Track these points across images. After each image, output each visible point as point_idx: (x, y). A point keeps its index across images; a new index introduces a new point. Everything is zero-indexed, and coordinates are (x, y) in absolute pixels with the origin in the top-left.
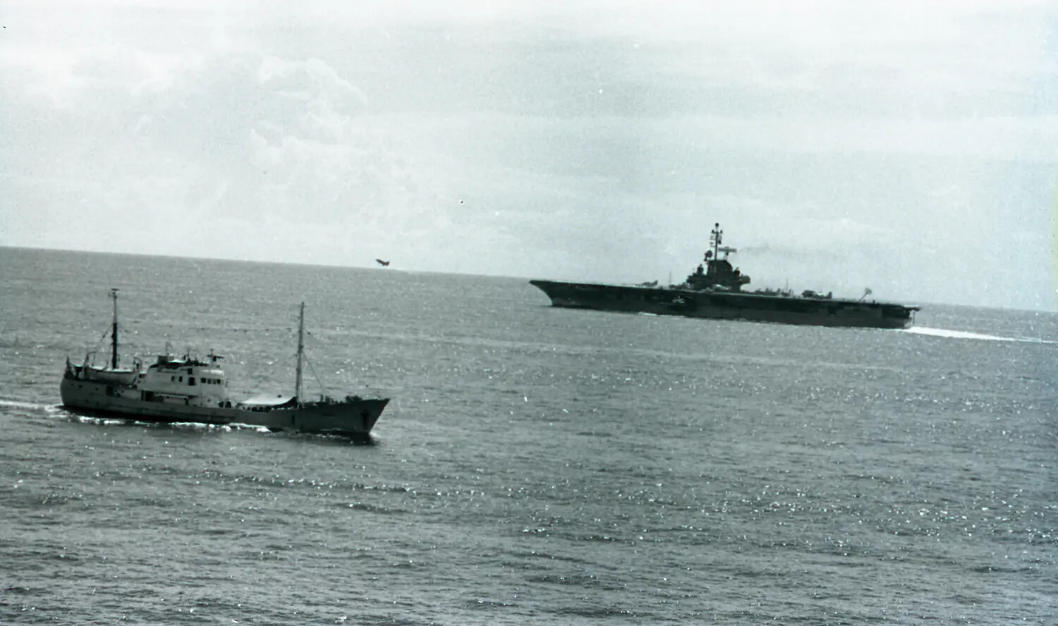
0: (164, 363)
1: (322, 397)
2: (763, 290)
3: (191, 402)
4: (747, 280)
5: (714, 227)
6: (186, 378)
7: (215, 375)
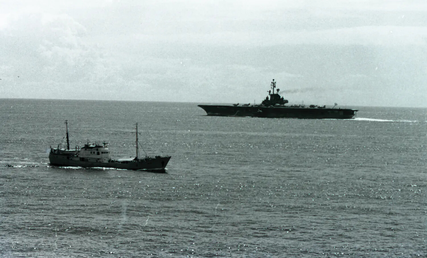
0: (87, 147)
1: (146, 156)
2: (294, 105)
3: (98, 161)
4: (287, 102)
5: (272, 81)
6: (96, 152)
7: (106, 150)
